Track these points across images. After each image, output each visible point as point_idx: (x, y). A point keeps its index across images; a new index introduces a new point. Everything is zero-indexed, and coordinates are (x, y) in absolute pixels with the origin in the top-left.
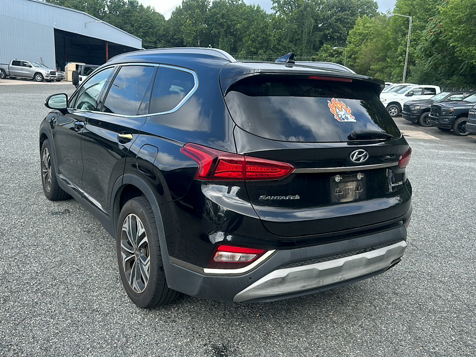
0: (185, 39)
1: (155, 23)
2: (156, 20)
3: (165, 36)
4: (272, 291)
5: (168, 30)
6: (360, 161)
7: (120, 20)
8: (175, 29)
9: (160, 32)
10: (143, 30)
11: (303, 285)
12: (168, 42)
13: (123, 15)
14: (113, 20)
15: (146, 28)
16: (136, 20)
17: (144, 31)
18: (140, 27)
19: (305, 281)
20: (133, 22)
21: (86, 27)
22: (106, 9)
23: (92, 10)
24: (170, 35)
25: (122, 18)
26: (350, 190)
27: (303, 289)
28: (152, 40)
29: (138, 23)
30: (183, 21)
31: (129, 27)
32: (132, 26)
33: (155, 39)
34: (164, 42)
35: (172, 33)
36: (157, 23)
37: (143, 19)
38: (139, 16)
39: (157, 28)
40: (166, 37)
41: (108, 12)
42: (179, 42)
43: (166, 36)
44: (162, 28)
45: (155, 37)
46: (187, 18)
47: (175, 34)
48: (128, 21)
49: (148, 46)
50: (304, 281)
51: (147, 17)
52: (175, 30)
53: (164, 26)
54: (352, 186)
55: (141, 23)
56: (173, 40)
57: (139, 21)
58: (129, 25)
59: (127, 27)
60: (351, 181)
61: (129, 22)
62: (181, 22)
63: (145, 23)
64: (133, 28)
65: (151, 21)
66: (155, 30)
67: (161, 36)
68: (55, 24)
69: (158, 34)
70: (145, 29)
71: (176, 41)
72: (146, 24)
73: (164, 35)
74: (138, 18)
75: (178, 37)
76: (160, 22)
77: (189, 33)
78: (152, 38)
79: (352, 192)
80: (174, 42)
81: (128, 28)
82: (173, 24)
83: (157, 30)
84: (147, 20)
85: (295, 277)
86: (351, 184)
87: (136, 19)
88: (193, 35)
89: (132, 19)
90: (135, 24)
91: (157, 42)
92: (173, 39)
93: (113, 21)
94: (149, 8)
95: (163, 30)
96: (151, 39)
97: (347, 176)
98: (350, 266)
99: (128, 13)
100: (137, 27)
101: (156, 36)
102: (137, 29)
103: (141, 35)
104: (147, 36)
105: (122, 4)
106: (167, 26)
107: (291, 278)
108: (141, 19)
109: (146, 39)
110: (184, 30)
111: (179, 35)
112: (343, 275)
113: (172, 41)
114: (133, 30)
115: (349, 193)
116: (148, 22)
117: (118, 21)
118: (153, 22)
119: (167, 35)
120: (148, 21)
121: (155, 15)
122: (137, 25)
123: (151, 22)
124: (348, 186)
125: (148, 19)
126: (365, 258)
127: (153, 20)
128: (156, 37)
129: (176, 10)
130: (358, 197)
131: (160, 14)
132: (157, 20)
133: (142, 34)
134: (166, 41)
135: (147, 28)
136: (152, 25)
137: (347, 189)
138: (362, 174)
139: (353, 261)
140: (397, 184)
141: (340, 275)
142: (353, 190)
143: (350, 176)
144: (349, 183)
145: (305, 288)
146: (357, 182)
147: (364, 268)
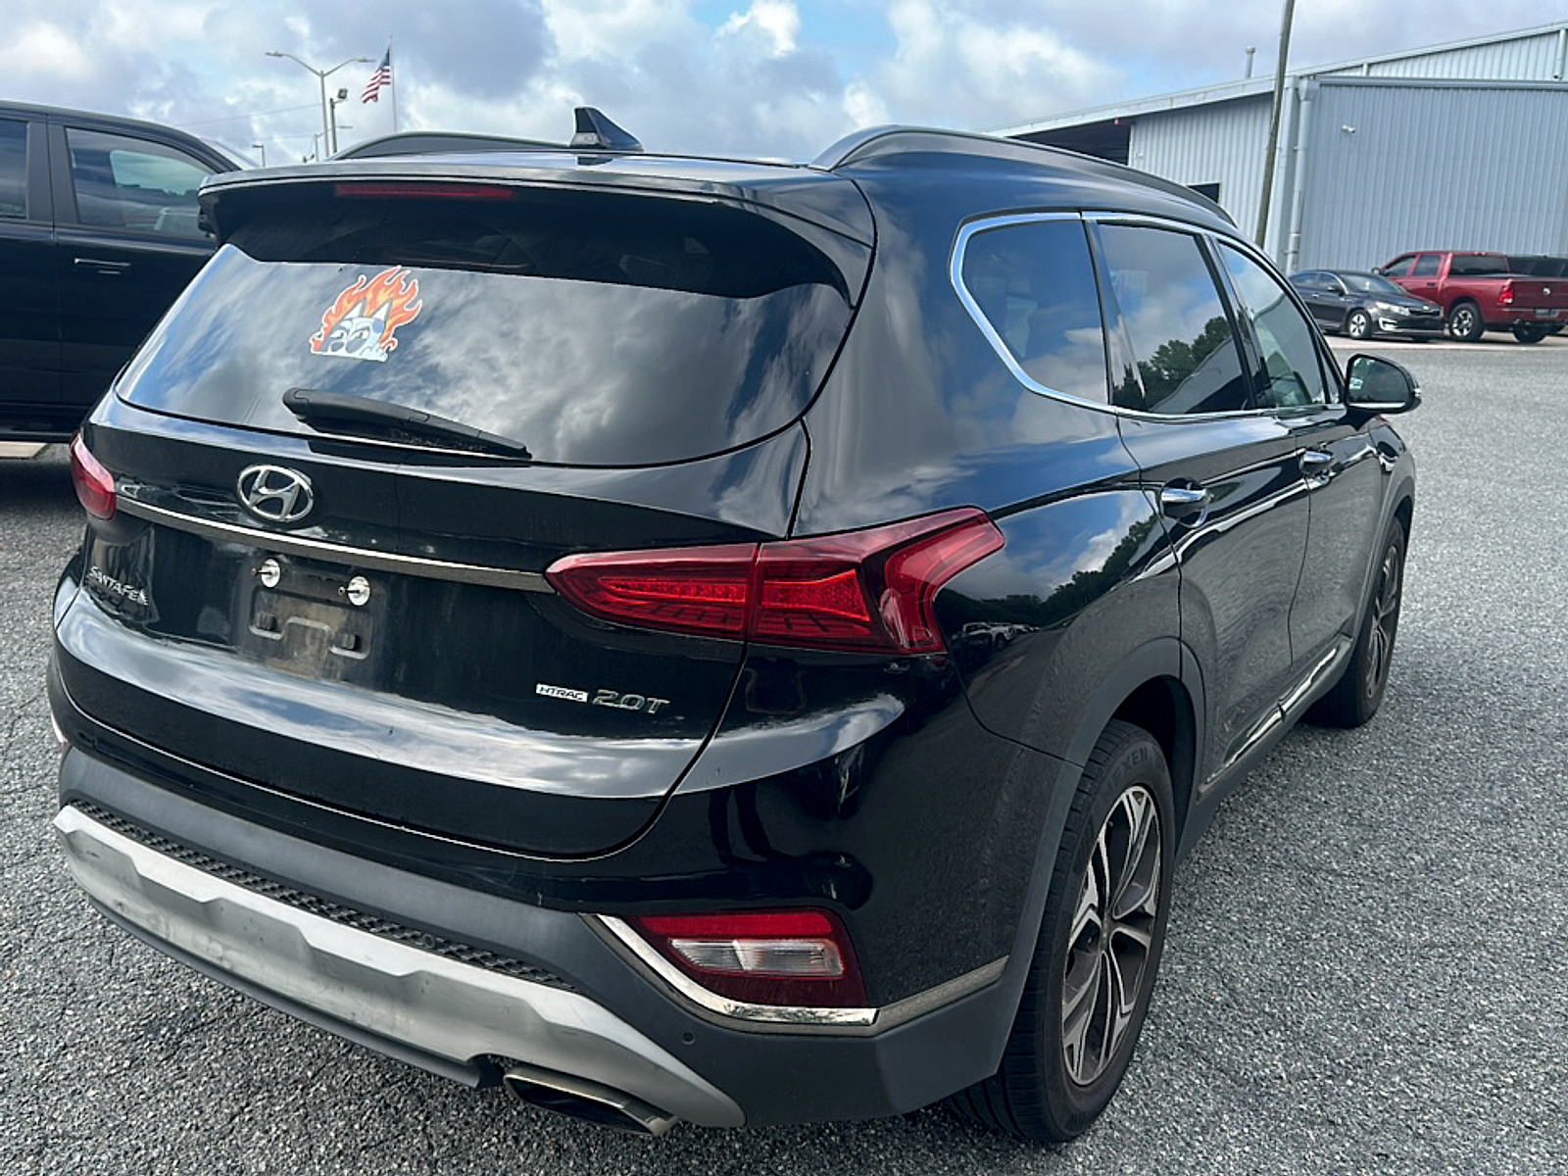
6: (281, 516)
11: (120, 901)
19: (122, 886)
26: (309, 634)
27: (119, 911)
50: (120, 885)
54: (322, 621)
60: (322, 601)
79: (317, 645)
85: (93, 854)
86: (322, 613)
98: (245, 929)
107: (88, 852)
112: (228, 948)
115: (304, 646)
124: (307, 617)
126: (301, 935)
130: (339, 674)
137: (298, 626)
138: (370, 586)
139: (254, 917)
140: (584, 697)
141: (219, 942)
142: (325, 640)
143: (319, 578)
144: (315, 606)
145: (123, 909)
146: (347, 611)
147: (313, 980)
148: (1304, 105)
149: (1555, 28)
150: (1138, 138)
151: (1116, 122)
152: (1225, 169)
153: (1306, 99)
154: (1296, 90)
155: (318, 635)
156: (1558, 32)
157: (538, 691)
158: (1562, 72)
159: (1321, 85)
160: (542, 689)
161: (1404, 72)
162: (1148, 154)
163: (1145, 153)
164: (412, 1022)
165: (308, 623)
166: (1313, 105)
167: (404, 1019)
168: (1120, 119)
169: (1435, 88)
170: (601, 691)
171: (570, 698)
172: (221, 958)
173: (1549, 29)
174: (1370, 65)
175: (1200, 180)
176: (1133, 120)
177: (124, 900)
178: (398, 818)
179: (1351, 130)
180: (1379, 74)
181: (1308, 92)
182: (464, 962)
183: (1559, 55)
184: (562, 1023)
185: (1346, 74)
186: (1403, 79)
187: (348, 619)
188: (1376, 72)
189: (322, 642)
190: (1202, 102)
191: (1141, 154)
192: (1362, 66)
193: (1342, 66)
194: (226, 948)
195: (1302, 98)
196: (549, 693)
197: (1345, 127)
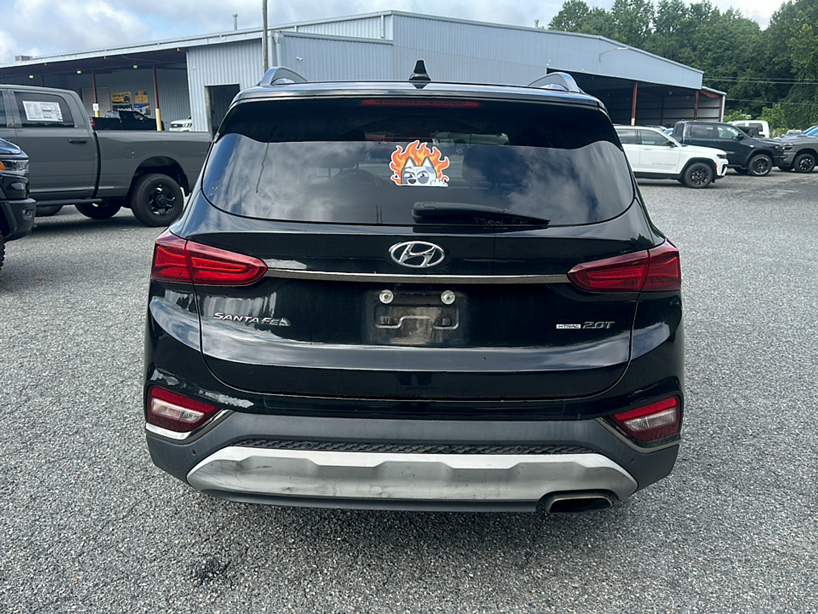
0: (796, 61)
1: (738, 39)
2: (741, 34)
3: (755, 61)
4: (227, 483)
5: (762, 48)
6: (422, 265)
7: (673, 42)
8: (777, 46)
9: (746, 54)
10: (712, 54)
11: (288, 486)
12: (760, 72)
13: (679, 32)
14: (660, 43)
15: (719, 51)
16: (703, 37)
17: (714, 55)
18: (708, 50)
19: (291, 478)
20: (696, 43)
21: (600, 61)
22: (651, 25)
23: (626, 31)
24: (765, 57)
25: (676, 38)
26: (418, 322)
27: (288, 492)
28: (727, 71)
29: (705, 42)
30: (794, 29)
31: (687, 52)
32: (694, 49)
33: (735, 68)
34: (751, 72)
35: (770, 53)
36: (742, 39)
37: (714, 35)
38: (708, 31)
39: (741, 48)
40: (757, 63)
41: (653, 31)
42: (782, 68)
43: (757, 60)
44: (750, 46)
45: (735, 65)
46: (804, 22)
47: (775, 55)
48: (686, 42)
49: (720, 81)
50: (289, 478)
51: (724, 30)
52: (777, 48)
53: (754, 42)
54: (425, 315)
55: (710, 42)
56: (770, 67)
57: (708, 39)
58: (689, 49)
59: (684, 53)
60: (424, 306)
61: (689, 43)
62: (789, 31)
63: (717, 40)
64: (694, 53)
65: (730, 36)
66: (736, 51)
67: (747, 62)
68: (550, 61)
69: (742, 58)
70: (717, 53)
71: (777, 68)
72: (720, 43)
73: (753, 58)
74: (706, 34)
75: (781, 59)
76: (747, 36)
77: (804, 48)
78: (729, 67)
79: (424, 327)
80: (771, 69)
81: (686, 54)
82: (772, 37)
83: (741, 51)
84: (721, 34)
85: (265, 467)
86: (425, 311)
87: (702, 35)
88: (812, 53)
89: (695, 36)
90: (699, 46)
91: (739, 74)
92: (771, 65)
93: (660, 45)
94: (730, 12)
95: (751, 50)
96: (727, 69)
97: (412, 294)
98: (402, 473)
99: (688, 27)
100: (703, 49)
101: (737, 62)
102: (701, 53)
103: (709, 64)
104: (719, 65)
105: (681, 12)
106: (762, 41)
107: (258, 467)
108: (711, 35)
109: (718, 69)
110: (795, 45)
111: (784, 56)
112: (386, 487)
113: (768, 68)
114: (695, 56)
115: (416, 329)
116: (723, 40)
117: (668, 44)
118: (733, 37)
119: (759, 58)
120: (725, 37)
121: (739, 24)
122: (704, 47)
123: (730, 38)
124: (414, 315)
125: (725, 33)
126: (446, 465)
127: (735, 34)
128: (738, 65)
129: (782, 9)
130: (441, 339)
131: (750, 21)
132: (744, 32)
133: (710, 61)
134: (755, 70)
135: (722, 50)
136: (732, 43)
137: (410, 320)
138: (455, 294)
139: (409, 465)
140: (579, 326)
141: (378, 486)
142: (429, 324)
143: (421, 295)
144: (419, 309)
145: (292, 491)
146: (441, 309)
147: (447, 486)
148: (278, 45)
149: (379, 14)
150: (191, 58)
151: (178, 50)
152: (241, 76)
153: (279, 43)
154: (273, 38)
155: (425, 322)
156: (380, 16)
157: (557, 328)
158: (384, 35)
159: (284, 36)
160: (558, 326)
161: (318, 31)
162: (198, 67)
163: (196, 66)
164: (509, 489)
165: (417, 317)
166: (282, 46)
167: (504, 490)
168: (180, 48)
169: (334, 40)
170: (586, 323)
171: (573, 328)
172: (381, 494)
173: (376, 15)
174: (298, 27)
175: (229, 82)
176: (187, 49)
177: (290, 485)
178: (499, 397)
179: (301, 59)
180: (302, 31)
181: (279, 39)
182: (539, 454)
183: (382, 28)
184: (594, 466)
185: (286, 30)
186: (314, 34)
187: (442, 312)
188: (301, 30)
189: (427, 325)
190: (224, 42)
191: (194, 68)
192: (294, 27)
193: (284, 26)
194: (382, 487)
195: (276, 42)
196: (563, 328)
197: (297, 58)
